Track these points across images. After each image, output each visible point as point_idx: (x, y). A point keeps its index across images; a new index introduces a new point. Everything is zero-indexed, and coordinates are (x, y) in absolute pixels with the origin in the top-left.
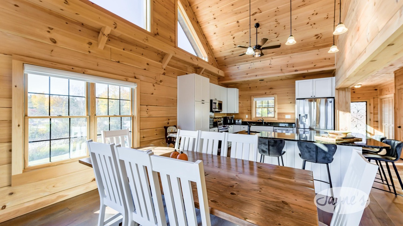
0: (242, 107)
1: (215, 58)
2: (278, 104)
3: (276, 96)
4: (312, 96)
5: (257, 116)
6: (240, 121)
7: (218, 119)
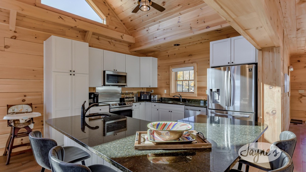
0: (161, 80)
1: (121, 21)
2: (198, 75)
3: (195, 65)
4: (230, 62)
6: (156, 97)
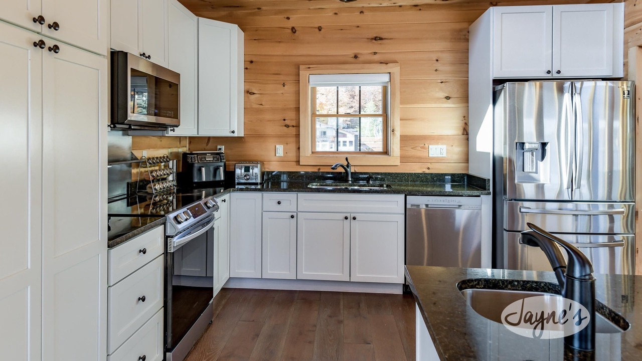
0: (258, 111)
2: (402, 103)
3: (396, 70)
4: (550, 70)
5: (320, 147)
6: (256, 171)
7: (154, 164)
